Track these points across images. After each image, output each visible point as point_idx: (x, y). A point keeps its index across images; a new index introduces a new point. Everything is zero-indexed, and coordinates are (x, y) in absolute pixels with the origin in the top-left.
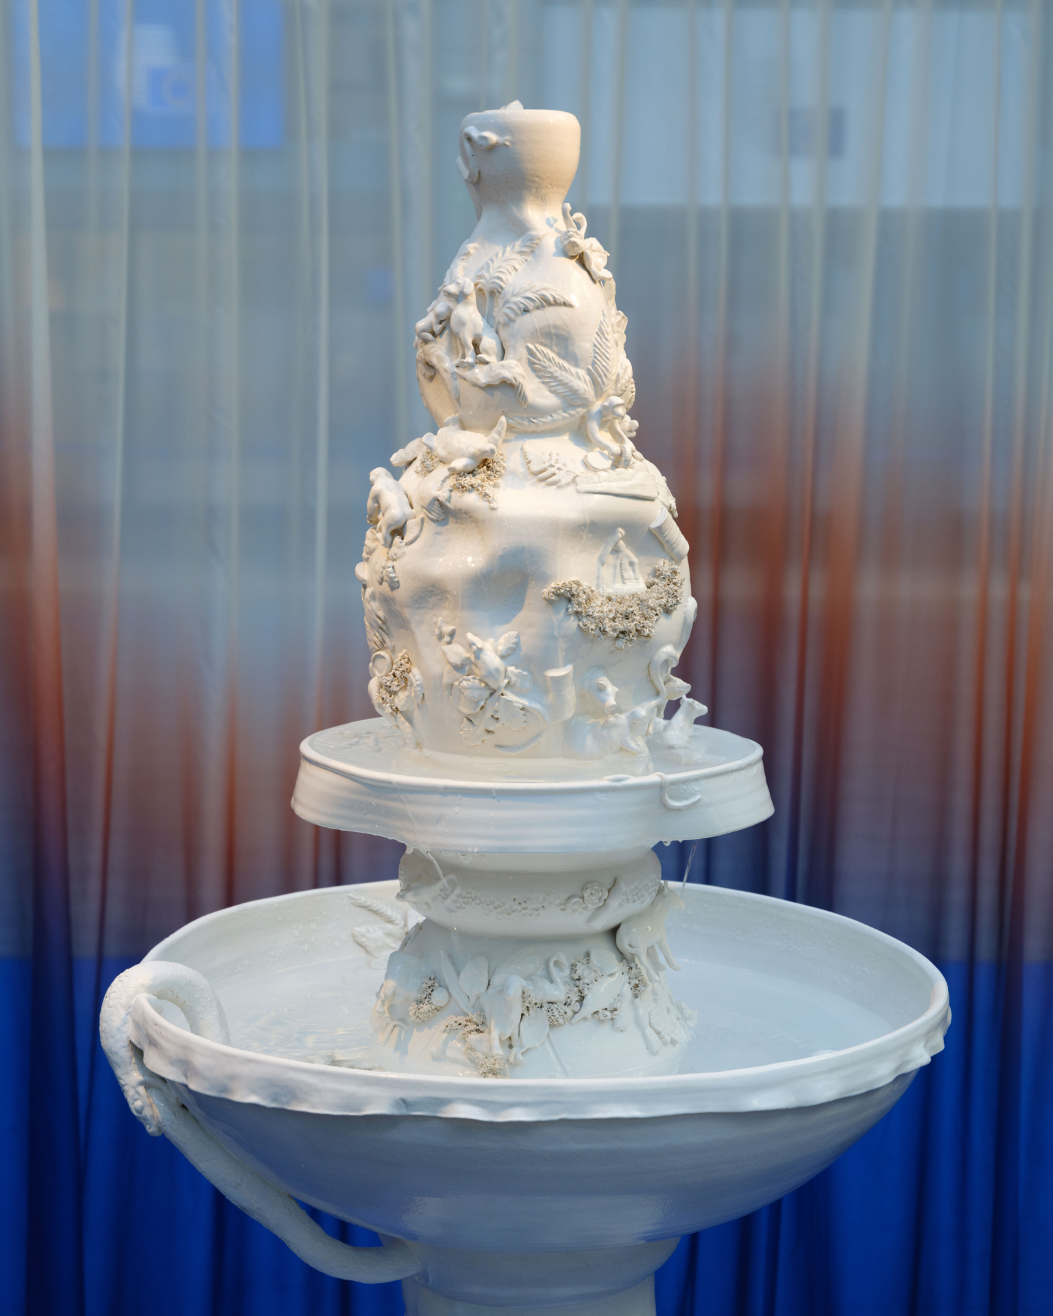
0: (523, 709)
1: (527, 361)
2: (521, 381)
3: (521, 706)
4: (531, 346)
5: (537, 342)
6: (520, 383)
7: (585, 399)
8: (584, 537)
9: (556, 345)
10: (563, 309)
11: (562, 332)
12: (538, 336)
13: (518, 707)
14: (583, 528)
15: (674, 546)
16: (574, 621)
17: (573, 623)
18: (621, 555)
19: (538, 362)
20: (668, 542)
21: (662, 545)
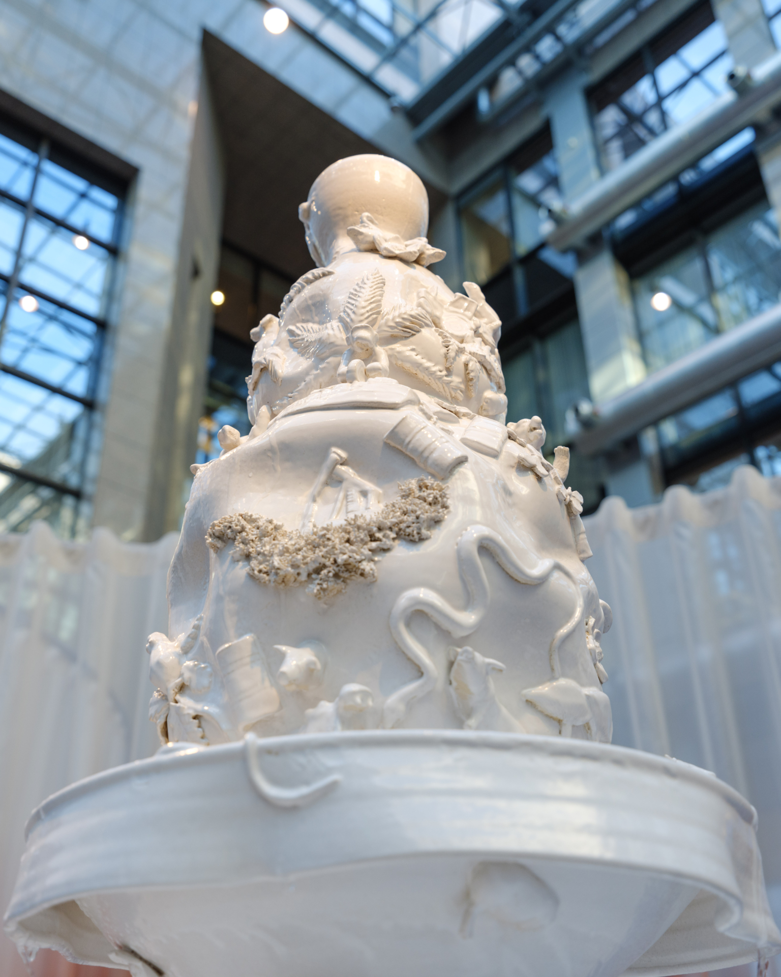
0: (195, 718)
1: (288, 343)
2: (271, 359)
3: (193, 713)
4: (292, 328)
5: (298, 322)
6: (269, 361)
7: (331, 343)
8: (279, 468)
9: (316, 315)
10: (325, 279)
11: (318, 299)
12: (298, 316)
13: (188, 714)
14: (270, 454)
15: (426, 454)
16: (242, 568)
17: (241, 570)
18: (344, 485)
19: (297, 338)
20: (414, 450)
21: (412, 461)
